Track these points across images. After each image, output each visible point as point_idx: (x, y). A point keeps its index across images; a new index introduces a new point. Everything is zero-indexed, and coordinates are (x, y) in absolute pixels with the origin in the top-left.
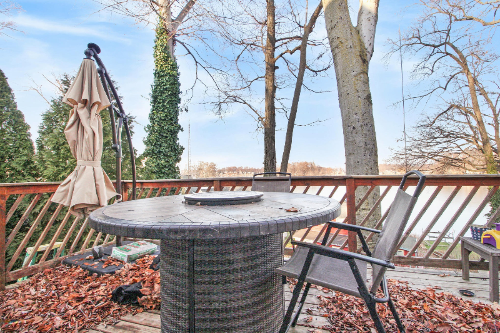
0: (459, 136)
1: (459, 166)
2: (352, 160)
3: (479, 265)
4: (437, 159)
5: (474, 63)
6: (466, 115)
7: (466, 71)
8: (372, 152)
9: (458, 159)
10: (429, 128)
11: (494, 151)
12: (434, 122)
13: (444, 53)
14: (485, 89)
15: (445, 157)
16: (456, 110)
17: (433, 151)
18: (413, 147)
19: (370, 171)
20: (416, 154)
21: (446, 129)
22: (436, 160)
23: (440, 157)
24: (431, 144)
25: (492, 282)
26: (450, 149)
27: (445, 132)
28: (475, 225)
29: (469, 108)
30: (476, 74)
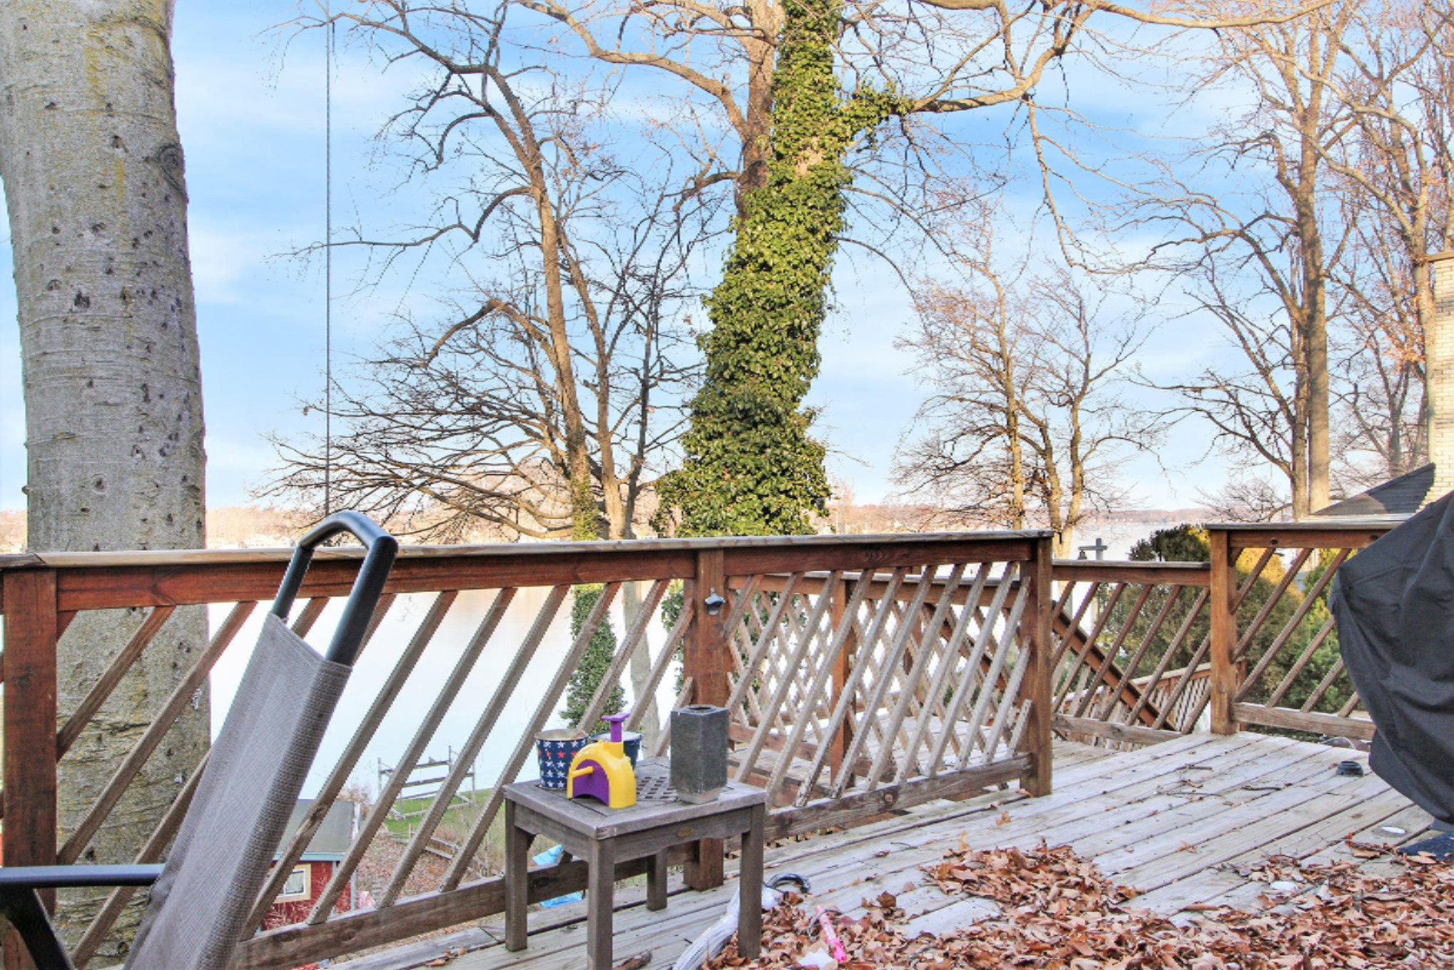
0: (507, 413)
1: (501, 520)
2: (64, 472)
3: (556, 880)
4: (438, 492)
5: (558, 170)
6: (527, 343)
7: (538, 192)
8: (174, 437)
9: (499, 496)
10: (417, 371)
11: (593, 473)
12: (435, 352)
13: (478, 103)
14: (583, 267)
15: (462, 484)
16: (502, 321)
17: (426, 461)
18: (362, 440)
19: (160, 530)
20: (370, 468)
21: (472, 384)
22: (437, 496)
23: (447, 485)
24: (423, 435)
25: (595, 931)
26: (480, 456)
27: (469, 395)
28: (551, 733)
29: (539, 320)
30: (563, 211)
